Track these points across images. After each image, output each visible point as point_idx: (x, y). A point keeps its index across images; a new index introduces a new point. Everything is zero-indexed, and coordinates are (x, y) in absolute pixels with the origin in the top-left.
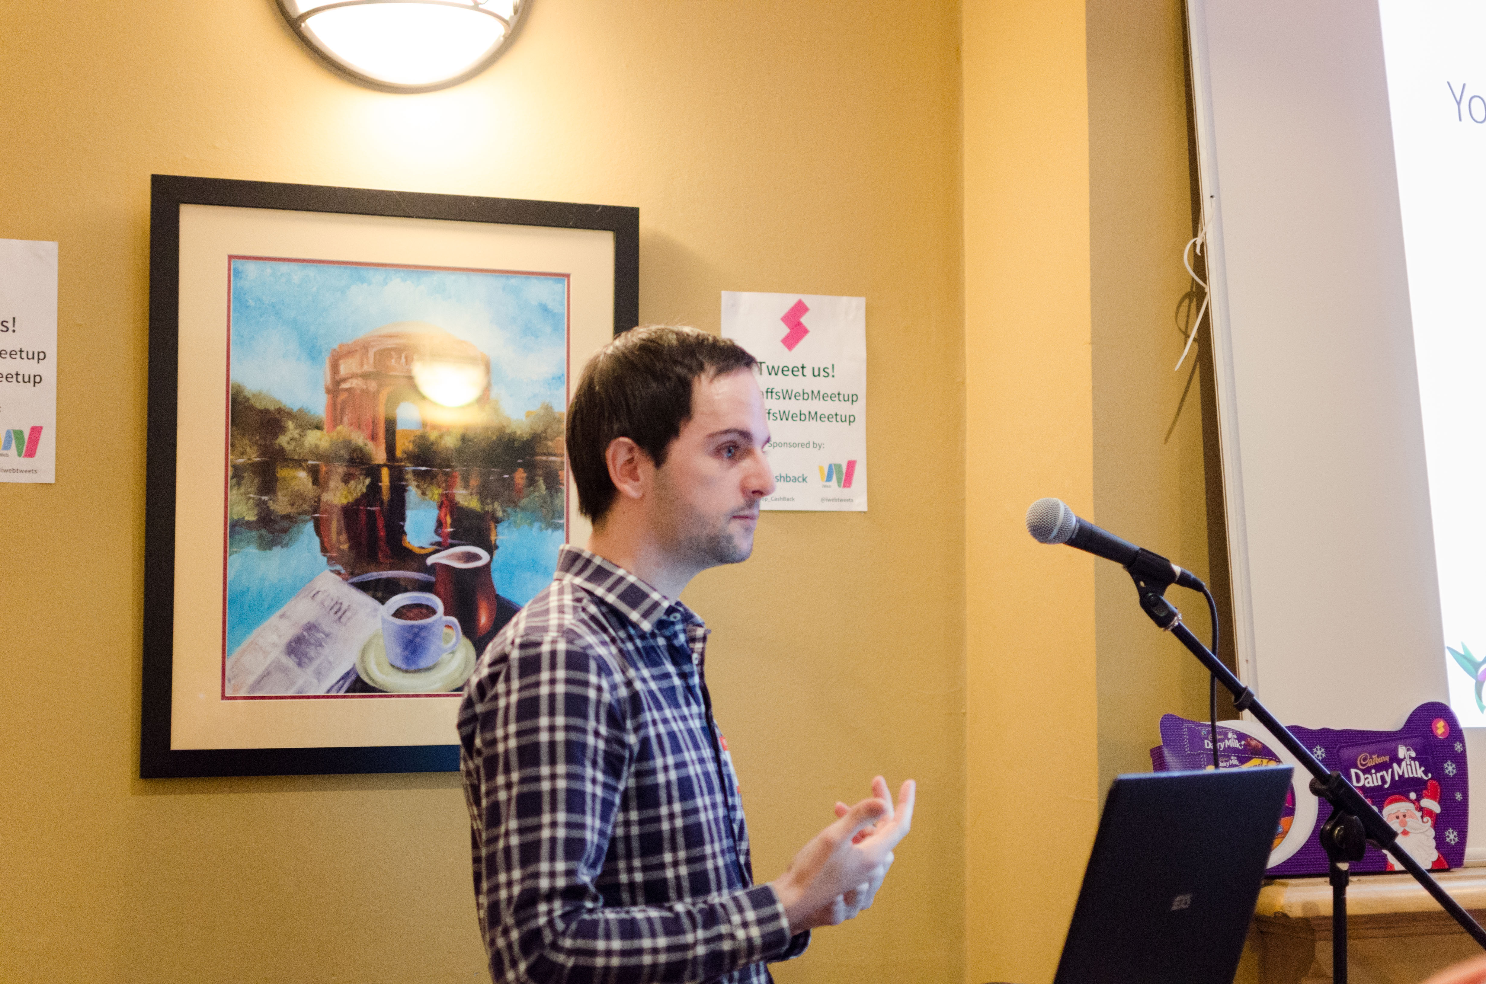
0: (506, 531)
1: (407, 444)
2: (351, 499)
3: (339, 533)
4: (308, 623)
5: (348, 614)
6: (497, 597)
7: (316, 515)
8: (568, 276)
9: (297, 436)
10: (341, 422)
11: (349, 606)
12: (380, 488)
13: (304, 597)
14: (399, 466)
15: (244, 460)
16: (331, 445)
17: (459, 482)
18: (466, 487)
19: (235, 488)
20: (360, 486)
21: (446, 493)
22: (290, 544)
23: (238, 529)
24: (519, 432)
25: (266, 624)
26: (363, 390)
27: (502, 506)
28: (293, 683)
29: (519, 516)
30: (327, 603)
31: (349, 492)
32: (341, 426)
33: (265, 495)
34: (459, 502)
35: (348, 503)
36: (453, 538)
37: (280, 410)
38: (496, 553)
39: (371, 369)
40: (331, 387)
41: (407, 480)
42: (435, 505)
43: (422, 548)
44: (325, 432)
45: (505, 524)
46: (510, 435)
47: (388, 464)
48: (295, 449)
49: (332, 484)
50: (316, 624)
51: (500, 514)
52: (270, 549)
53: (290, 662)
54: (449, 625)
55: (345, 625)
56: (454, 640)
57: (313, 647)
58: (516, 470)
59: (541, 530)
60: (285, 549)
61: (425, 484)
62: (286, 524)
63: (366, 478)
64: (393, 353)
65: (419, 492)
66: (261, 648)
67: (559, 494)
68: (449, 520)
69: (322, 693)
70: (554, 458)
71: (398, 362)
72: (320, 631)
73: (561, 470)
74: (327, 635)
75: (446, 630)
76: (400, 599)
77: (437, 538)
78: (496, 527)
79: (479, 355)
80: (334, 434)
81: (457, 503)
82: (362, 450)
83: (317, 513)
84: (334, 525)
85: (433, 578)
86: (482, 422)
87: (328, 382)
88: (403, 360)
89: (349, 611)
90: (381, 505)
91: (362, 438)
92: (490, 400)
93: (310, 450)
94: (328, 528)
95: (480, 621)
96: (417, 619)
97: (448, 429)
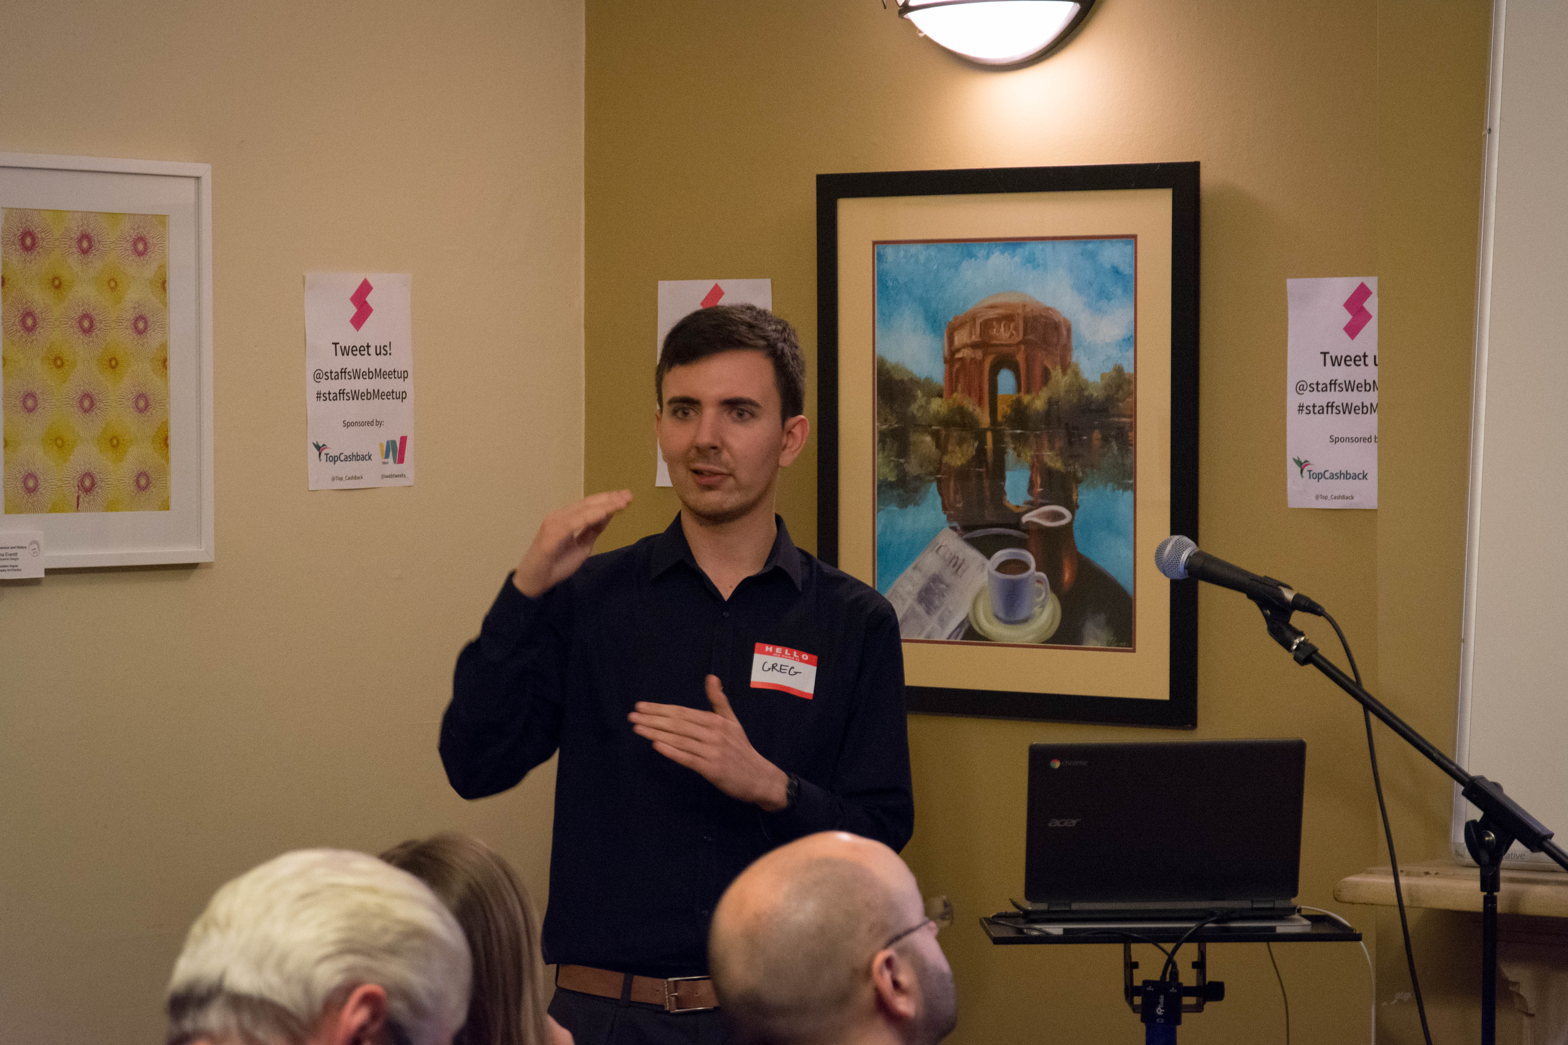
2: (963, 461)
3: (956, 493)
4: (934, 575)
5: (963, 567)
6: (1078, 554)
7: (939, 476)
8: (1135, 237)
9: (924, 404)
10: (956, 390)
11: (964, 560)
12: (986, 450)
13: (931, 552)
14: (1000, 430)
15: (887, 426)
16: (948, 412)
17: (1046, 444)
18: (1052, 448)
19: (881, 452)
20: (970, 449)
21: (1036, 455)
23: (883, 489)
24: (1095, 394)
25: (902, 574)
26: (972, 359)
27: (1081, 467)
28: (923, 629)
29: (1096, 477)
30: (947, 557)
31: (963, 455)
32: (956, 393)
33: (902, 458)
34: (1047, 463)
35: (962, 465)
36: (1042, 498)
37: (911, 379)
38: (1078, 512)
39: (978, 339)
40: (948, 358)
41: (1006, 443)
43: (1018, 507)
44: (944, 399)
46: (1087, 397)
47: (991, 427)
48: (922, 416)
49: (950, 448)
50: (939, 576)
51: (1080, 474)
52: (906, 507)
53: (920, 609)
54: (1040, 580)
55: (961, 577)
56: (1044, 595)
57: (937, 596)
58: (1093, 432)
59: (1114, 490)
61: (1020, 446)
62: (917, 484)
63: (975, 441)
64: (994, 323)
65: (1015, 454)
67: (1129, 455)
68: (1039, 480)
69: (944, 639)
70: (1124, 420)
71: (998, 331)
72: (942, 582)
73: (1131, 431)
74: (947, 586)
75: (1037, 585)
76: (1001, 555)
77: (1030, 498)
78: (1077, 487)
79: (1062, 321)
80: (951, 401)
81: (1045, 464)
82: (970, 415)
83: (940, 474)
84: (952, 484)
85: (1027, 536)
86: (1065, 386)
87: (946, 353)
88: (1002, 329)
89: (963, 565)
90: (987, 466)
91: (971, 405)
92: (1071, 363)
93: (933, 417)
94: (948, 487)
95: (1064, 577)
96: (1015, 574)
97: (1037, 394)
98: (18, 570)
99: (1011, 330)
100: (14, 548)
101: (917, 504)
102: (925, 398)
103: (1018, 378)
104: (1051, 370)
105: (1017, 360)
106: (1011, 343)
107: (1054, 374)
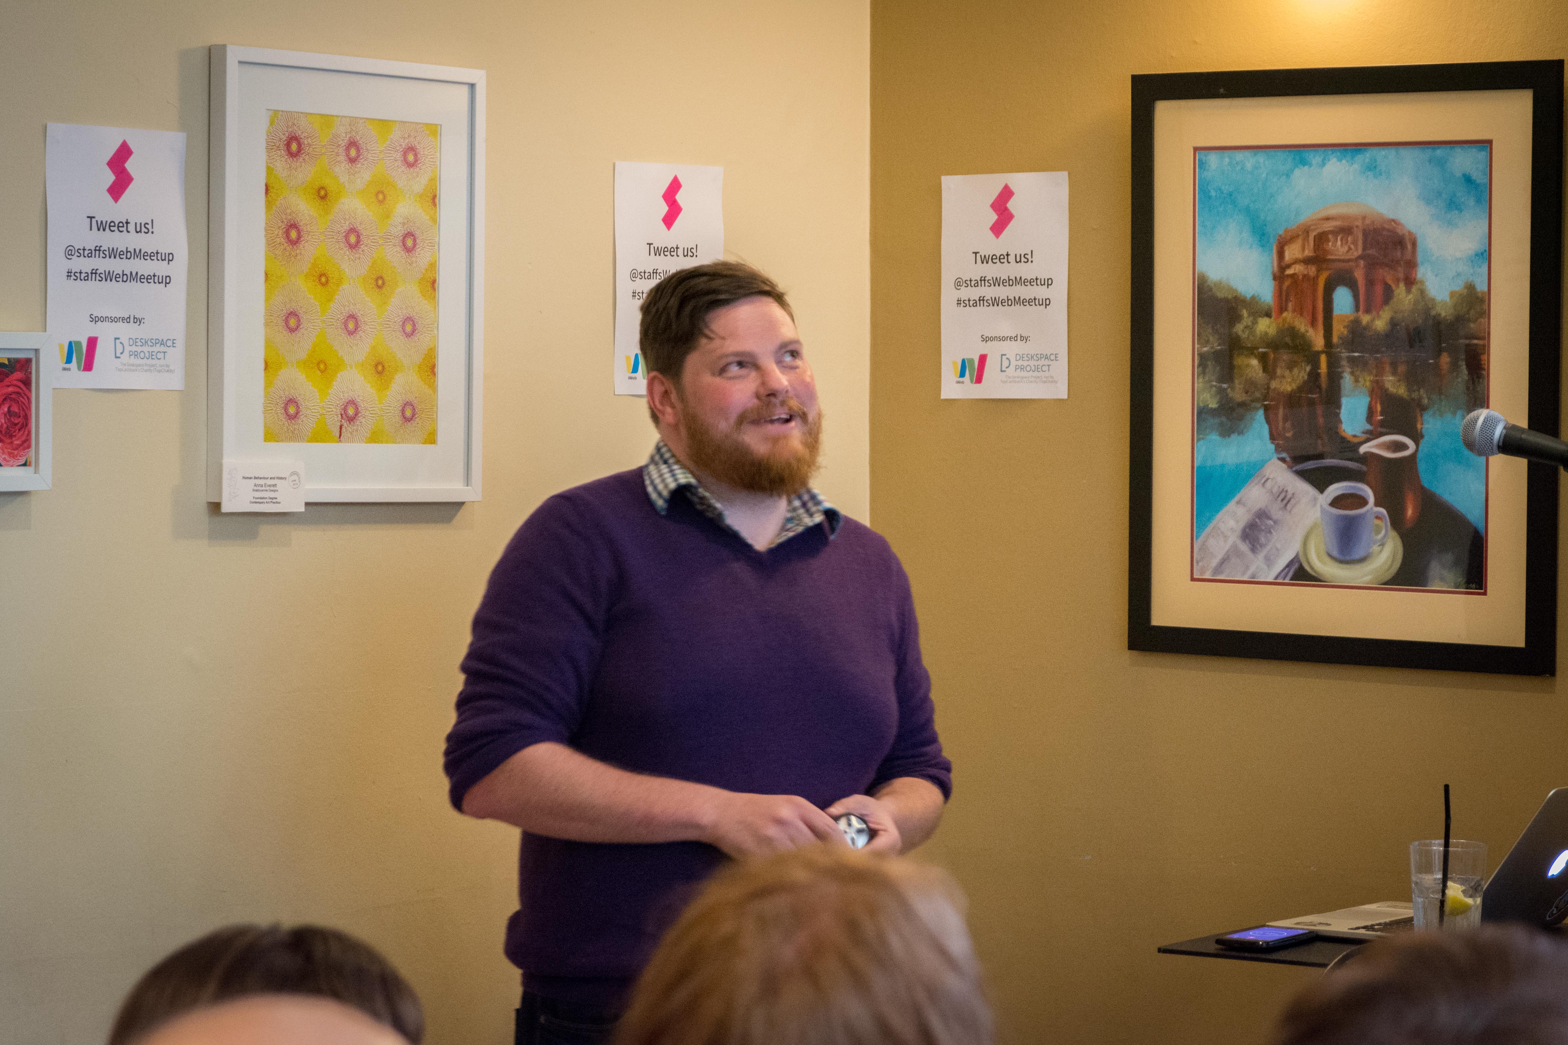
1: (1342, 329)
2: (1294, 386)
3: (1285, 420)
4: (1260, 510)
5: (1293, 501)
6: (1422, 487)
7: (1266, 403)
8: (1490, 142)
9: (1250, 324)
11: (1293, 494)
12: (1319, 375)
13: (1256, 484)
14: (1335, 353)
15: (1207, 349)
16: (1278, 332)
17: (1388, 368)
18: (1394, 373)
19: (1201, 377)
20: (1301, 374)
21: (1376, 380)
22: (1245, 431)
23: (1203, 416)
24: (1443, 314)
25: (1225, 510)
26: (1304, 276)
27: (1427, 393)
28: (1247, 568)
29: (1443, 403)
30: (1275, 490)
31: (1293, 380)
32: (1286, 312)
33: (1225, 383)
35: (1292, 390)
36: (1381, 426)
37: (1236, 298)
39: (1311, 254)
40: (1278, 274)
41: (1342, 367)
42: (1366, 391)
43: (1355, 436)
44: (1272, 319)
45: (1430, 412)
46: (1434, 317)
47: (1325, 350)
48: (1248, 337)
49: (1279, 372)
50: (1266, 511)
51: (1425, 401)
52: (1229, 436)
53: (1244, 547)
54: (1380, 516)
55: (1290, 512)
56: (1383, 532)
57: (1264, 533)
58: (1441, 355)
61: (1357, 370)
62: (1241, 411)
63: (1308, 365)
65: (1352, 378)
66: (1222, 533)
67: (1481, 380)
68: (1379, 408)
69: (1270, 579)
70: (1476, 341)
71: (1334, 245)
72: (1269, 518)
73: (1484, 354)
74: (1275, 522)
75: (1377, 522)
76: (1336, 489)
77: (1369, 427)
78: (1422, 415)
79: (1407, 234)
80: (1280, 320)
81: (1387, 390)
82: (1303, 336)
83: (1267, 401)
84: (1281, 412)
85: (1364, 468)
86: (1409, 304)
87: (1276, 269)
88: (1339, 243)
89: (1292, 500)
90: (1320, 392)
91: (1303, 325)
92: (1417, 280)
93: (1260, 338)
94: (1276, 414)
95: (1406, 513)
96: (1351, 509)
97: (1378, 313)
98: (277, 503)
99: (1349, 243)
100: (274, 478)
101: (1241, 433)
102: (1251, 318)
103: (1356, 296)
104: (1394, 288)
105: (1355, 276)
106: (1348, 257)
107: (1396, 292)
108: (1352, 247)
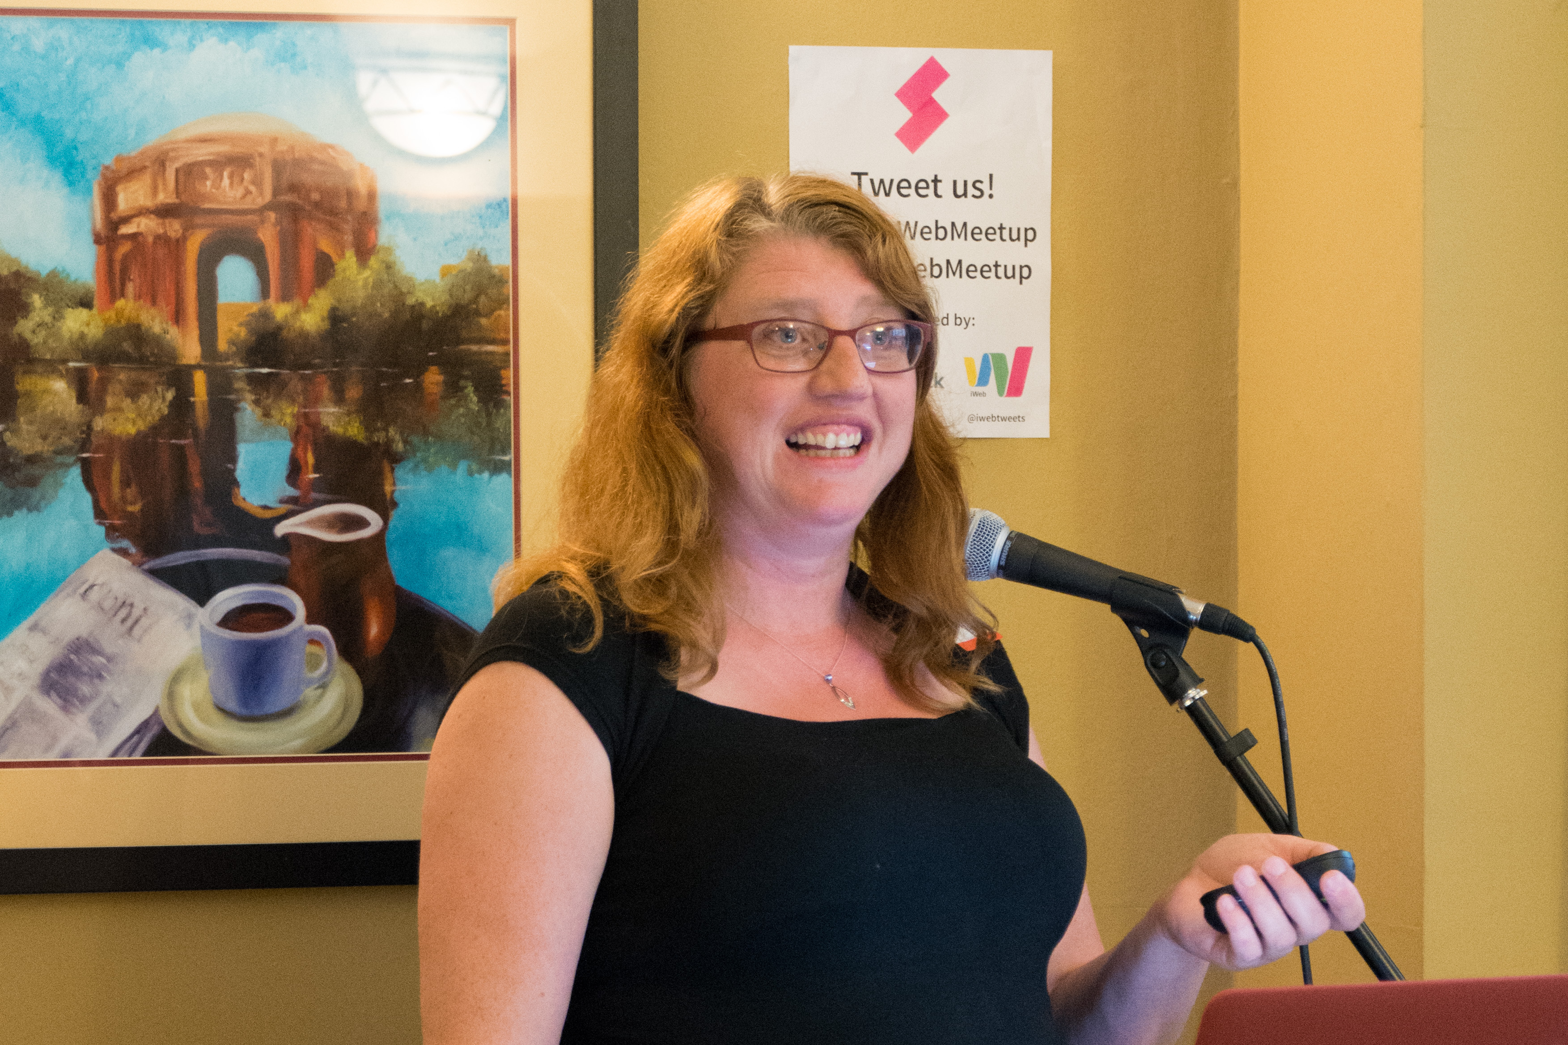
0: (410, 477)
1: (236, 329)
2: (142, 426)
3: (126, 483)
4: (78, 639)
5: (144, 622)
6: (398, 590)
7: (85, 455)
8: (510, 21)
9: (48, 319)
10: (123, 295)
11: (145, 609)
12: (192, 405)
13: (69, 595)
14: (224, 368)
16: (105, 334)
17: (326, 391)
18: (339, 401)
20: (158, 404)
21: (306, 415)
22: (43, 504)
24: (429, 303)
26: (158, 238)
27: (402, 433)
28: (55, 739)
29: (432, 450)
30: (108, 604)
31: (139, 415)
32: (122, 299)
34: (328, 427)
35: (139, 433)
36: (316, 491)
37: (18, 275)
38: (394, 515)
39: (172, 199)
40: (103, 234)
41: (237, 391)
42: (285, 432)
43: (265, 507)
44: (95, 311)
45: (409, 464)
46: (413, 307)
47: (203, 363)
48: (45, 342)
49: (110, 401)
50: (91, 640)
51: (400, 447)
53: (47, 704)
54: (316, 638)
55: (139, 641)
56: (325, 665)
57: (86, 678)
58: (426, 370)
59: (471, 474)
60: (35, 513)
61: (267, 398)
62: (35, 470)
63: (167, 390)
64: (208, 170)
65: (259, 411)
66: (2, 682)
67: (502, 411)
68: (311, 459)
69: (103, 756)
70: (490, 348)
71: (217, 185)
73: (508, 367)
74: (109, 659)
75: (310, 649)
76: (230, 598)
77: (291, 492)
78: (393, 469)
79: (358, 168)
80: (111, 314)
81: (325, 429)
82: (157, 341)
83: (87, 452)
84: (116, 469)
85: (285, 560)
86: (365, 285)
87: (99, 224)
88: (226, 182)
89: (143, 620)
90: (196, 436)
91: (157, 321)
92: (378, 247)
93: (72, 343)
94: (107, 476)
95: (368, 632)
96: (262, 631)
97: (305, 301)
99: (245, 183)
102: (51, 309)
103: (262, 272)
104: (335, 258)
105: (259, 239)
106: (246, 207)
107: (340, 265)
108: (252, 188)
